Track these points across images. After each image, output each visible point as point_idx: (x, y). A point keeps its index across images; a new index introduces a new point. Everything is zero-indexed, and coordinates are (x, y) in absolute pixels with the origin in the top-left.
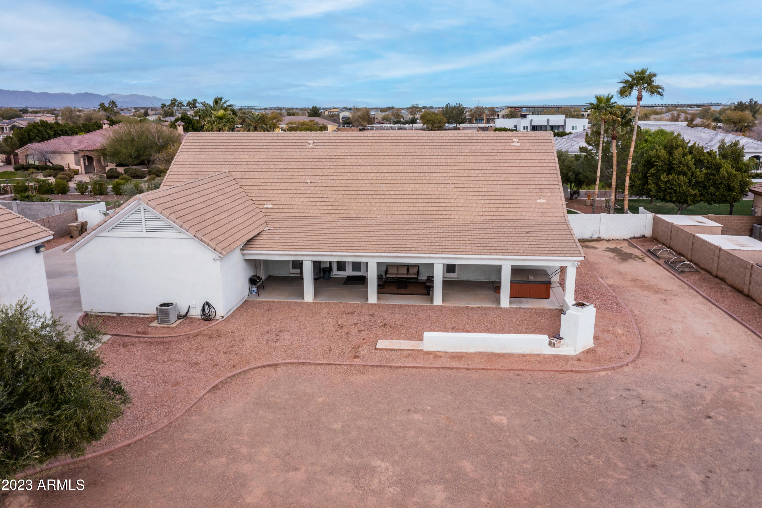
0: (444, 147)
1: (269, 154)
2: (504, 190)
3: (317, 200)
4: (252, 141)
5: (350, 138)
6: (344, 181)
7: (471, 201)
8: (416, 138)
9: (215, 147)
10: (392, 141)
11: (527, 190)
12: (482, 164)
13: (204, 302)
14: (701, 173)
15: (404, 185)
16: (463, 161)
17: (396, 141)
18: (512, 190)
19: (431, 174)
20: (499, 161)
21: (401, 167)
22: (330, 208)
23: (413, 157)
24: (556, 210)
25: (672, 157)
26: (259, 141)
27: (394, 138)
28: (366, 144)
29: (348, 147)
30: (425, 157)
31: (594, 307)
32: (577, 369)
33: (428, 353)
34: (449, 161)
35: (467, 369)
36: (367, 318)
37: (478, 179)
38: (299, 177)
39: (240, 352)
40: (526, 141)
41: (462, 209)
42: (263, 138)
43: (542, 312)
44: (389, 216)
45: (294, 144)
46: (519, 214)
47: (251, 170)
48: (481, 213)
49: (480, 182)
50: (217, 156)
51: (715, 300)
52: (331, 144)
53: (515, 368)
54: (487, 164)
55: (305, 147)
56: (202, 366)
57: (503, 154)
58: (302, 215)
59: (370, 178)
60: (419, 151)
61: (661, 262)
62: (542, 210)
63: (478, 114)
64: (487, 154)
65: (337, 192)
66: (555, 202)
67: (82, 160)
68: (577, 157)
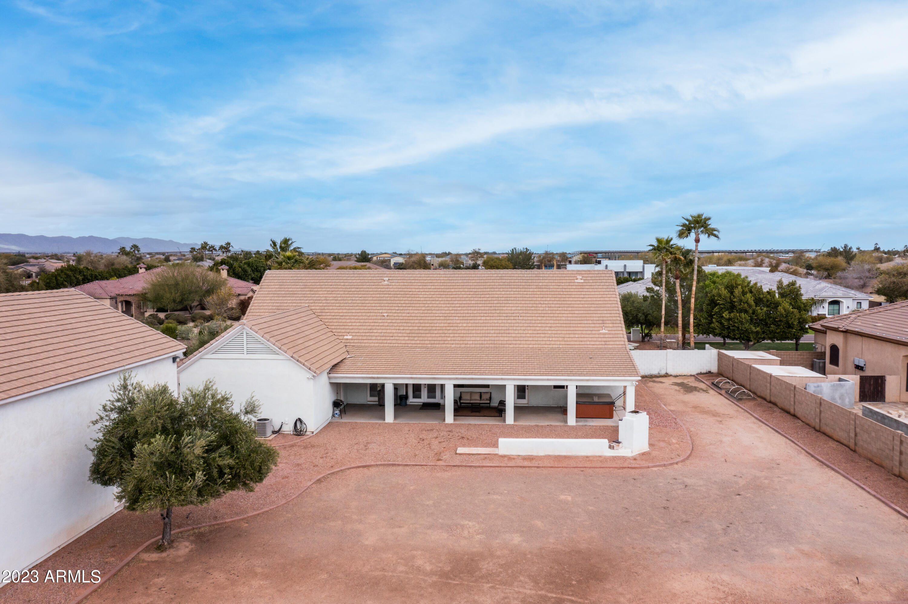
0: (513, 284)
1: (346, 290)
2: (569, 322)
3: (394, 331)
4: (329, 278)
5: (423, 275)
6: (419, 315)
7: (539, 332)
8: (486, 275)
9: (293, 284)
10: (464, 278)
11: (590, 322)
12: (549, 299)
13: (297, 418)
14: (762, 311)
15: (475, 318)
16: (531, 296)
17: (466, 278)
18: (576, 322)
19: (501, 308)
20: (564, 296)
21: (473, 302)
22: (407, 338)
23: (484, 293)
24: (617, 339)
25: (734, 296)
26: (336, 278)
27: (466, 275)
28: (439, 281)
29: (422, 284)
30: (495, 293)
31: (647, 414)
32: (633, 466)
33: (503, 456)
34: (517, 296)
35: (538, 467)
36: (445, 433)
37: (545, 312)
38: (376, 311)
39: (335, 457)
40: (589, 278)
41: (531, 339)
42: (340, 275)
43: (606, 428)
44: (463, 346)
45: (370, 281)
46: (583, 343)
47: (330, 304)
48: (548, 343)
49: (547, 315)
50: (296, 292)
51: (766, 420)
52: (405, 281)
53: (579, 466)
54: (553, 299)
55: (380, 284)
56: (304, 466)
57: (568, 290)
58: (380, 345)
59: (444, 312)
60: (489, 287)
61: (723, 392)
62: (605, 339)
63: (548, 260)
64: (553, 290)
65: (413, 325)
66: (616, 332)
67: (120, 305)
68: (645, 298)
